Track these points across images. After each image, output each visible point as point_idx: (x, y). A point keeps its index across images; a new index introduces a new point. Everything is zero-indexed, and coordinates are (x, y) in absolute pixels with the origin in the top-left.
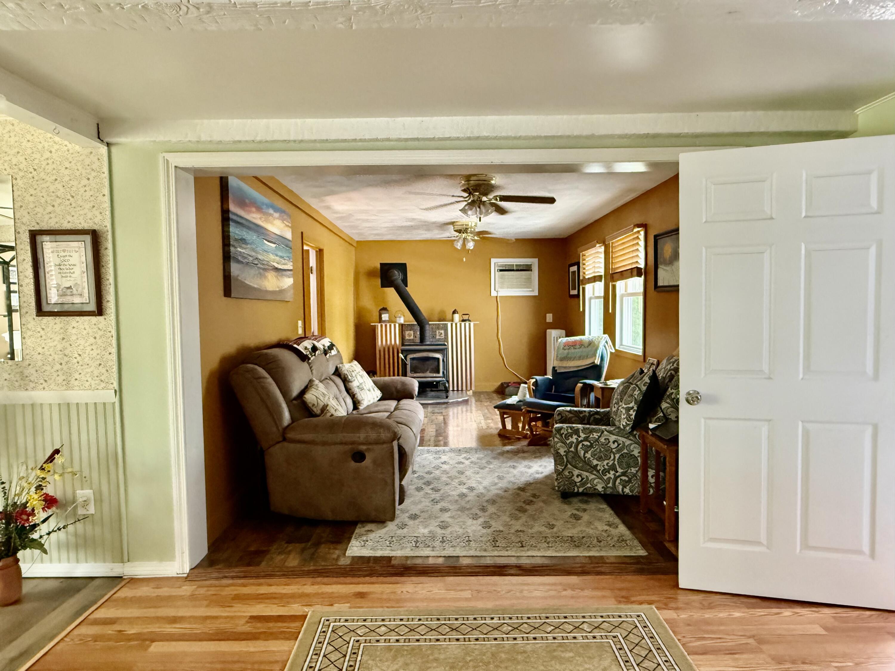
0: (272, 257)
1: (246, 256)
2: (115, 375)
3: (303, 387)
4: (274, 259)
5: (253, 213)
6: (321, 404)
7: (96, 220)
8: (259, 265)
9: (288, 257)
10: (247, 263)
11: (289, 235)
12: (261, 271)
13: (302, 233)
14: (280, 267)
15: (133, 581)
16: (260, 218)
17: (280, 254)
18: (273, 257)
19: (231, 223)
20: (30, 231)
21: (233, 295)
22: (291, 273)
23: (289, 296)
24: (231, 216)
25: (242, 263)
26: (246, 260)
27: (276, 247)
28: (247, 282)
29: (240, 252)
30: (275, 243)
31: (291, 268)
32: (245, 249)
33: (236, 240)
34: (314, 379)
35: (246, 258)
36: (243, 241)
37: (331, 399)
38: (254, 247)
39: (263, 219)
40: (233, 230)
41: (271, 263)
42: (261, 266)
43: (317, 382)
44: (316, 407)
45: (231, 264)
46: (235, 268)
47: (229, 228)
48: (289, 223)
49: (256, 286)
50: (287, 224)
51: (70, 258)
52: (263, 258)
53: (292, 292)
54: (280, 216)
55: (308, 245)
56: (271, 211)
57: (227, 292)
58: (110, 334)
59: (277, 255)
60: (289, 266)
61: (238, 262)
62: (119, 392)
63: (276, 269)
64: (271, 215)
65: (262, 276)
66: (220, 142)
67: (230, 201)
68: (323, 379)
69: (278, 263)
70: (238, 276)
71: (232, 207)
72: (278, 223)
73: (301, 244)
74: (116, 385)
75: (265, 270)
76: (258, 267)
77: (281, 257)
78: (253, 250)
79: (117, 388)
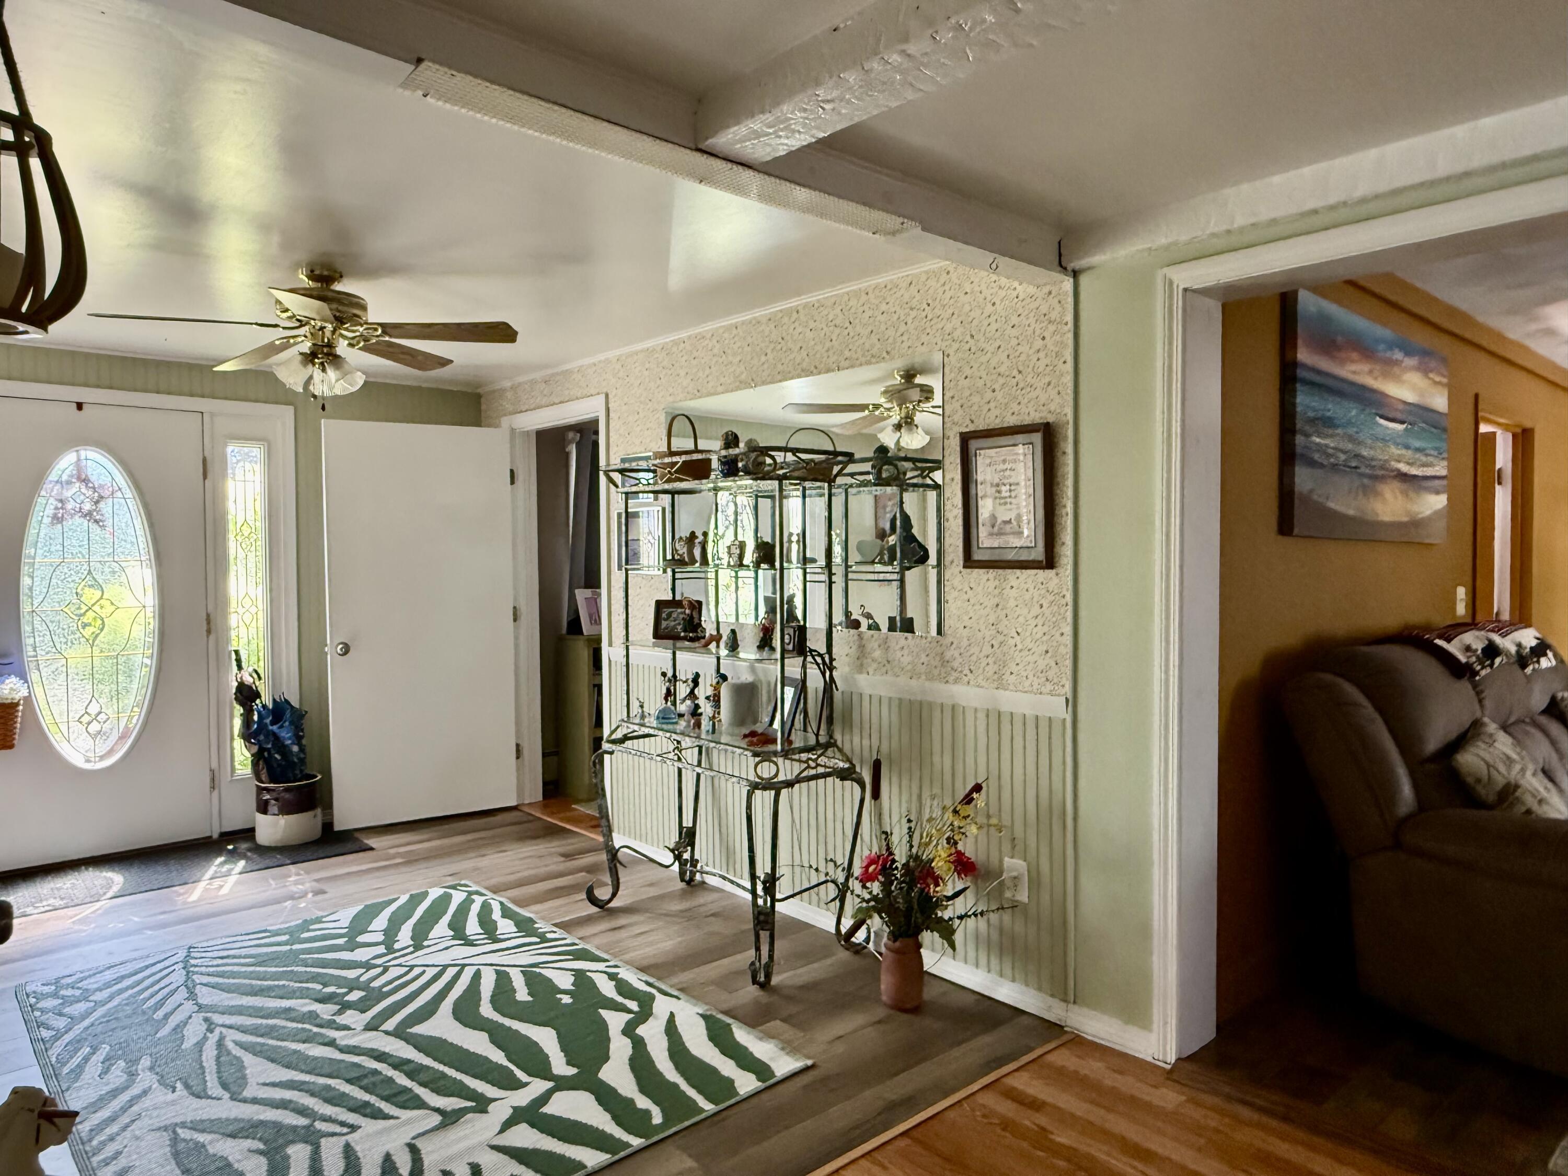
0: (1395, 451)
1: (1330, 451)
2: (1069, 672)
3: (1453, 735)
4: (1399, 455)
5: (1353, 361)
6: (1500, 781)
7: (1052, 407)
8: (1363, 470)
9: (1436, 449)
10: (1334, 467)
11: (1440, 402)
12: (1366, 481)
13: (1477, 397)
14: (1414, 471)
15: (1078, 1042)
16: (1370, 372)
17: (1417, 444)
18: (1399, 452)
19: (1298, 386)
20: (961, 434)
21: (1296, 531)
22: (1445, 482)
23: (1437, 535)
24: (1301, 373)
25: (1322, 466)
26: (1332, 460)
27: (1406, 429)
28: (1331, 505)
29: (1318, 444)
30: (1402, 422)
31: (1444, 472)
32: (1332, 436)
33: (1313, 421)
34: (1486, 720)
35: (1329, 456)
36: (1326, 423)
37: (1529, 774)
38: (1351, 431)
39: (1376, 373)
40: (1305, 401)
41: (1393, 463)
42: (1368, 471)
43: (1492, 727)
44: (1484, 787)
45: (1297, 469)
46: (1303, 478)
47: (1295, 397)
48: (1444, 376)
49: (1351, 512)
50: (1438, 379)
51: (1012, 473)
52: (1372, 453)
53: (1442, 524)
54: (1420, 363)
55: (1489, 421)
56: (1398, 355)
57: (1285, 526)
58: (1063, 602)
59: (1407, 447)
60: (1440, 469)
61: (1312, 463)
62: (1073, 702)
63: (1404, 477)
64: (1397, 363)
65: (1368, 491)
66: (1274, 222)
67: (1300, 342)
68: (1512, 720)
69: (1408, 464)
70: (1311, 491)
71: (1303, 355)
72: (1415, 378)
73: (1470, 420)
74: (1068, 689)
75: (1375, 478)
76: (1362, 475)
77: (1418, 450)
78: (1351, 439)
79: (1070, 696)
